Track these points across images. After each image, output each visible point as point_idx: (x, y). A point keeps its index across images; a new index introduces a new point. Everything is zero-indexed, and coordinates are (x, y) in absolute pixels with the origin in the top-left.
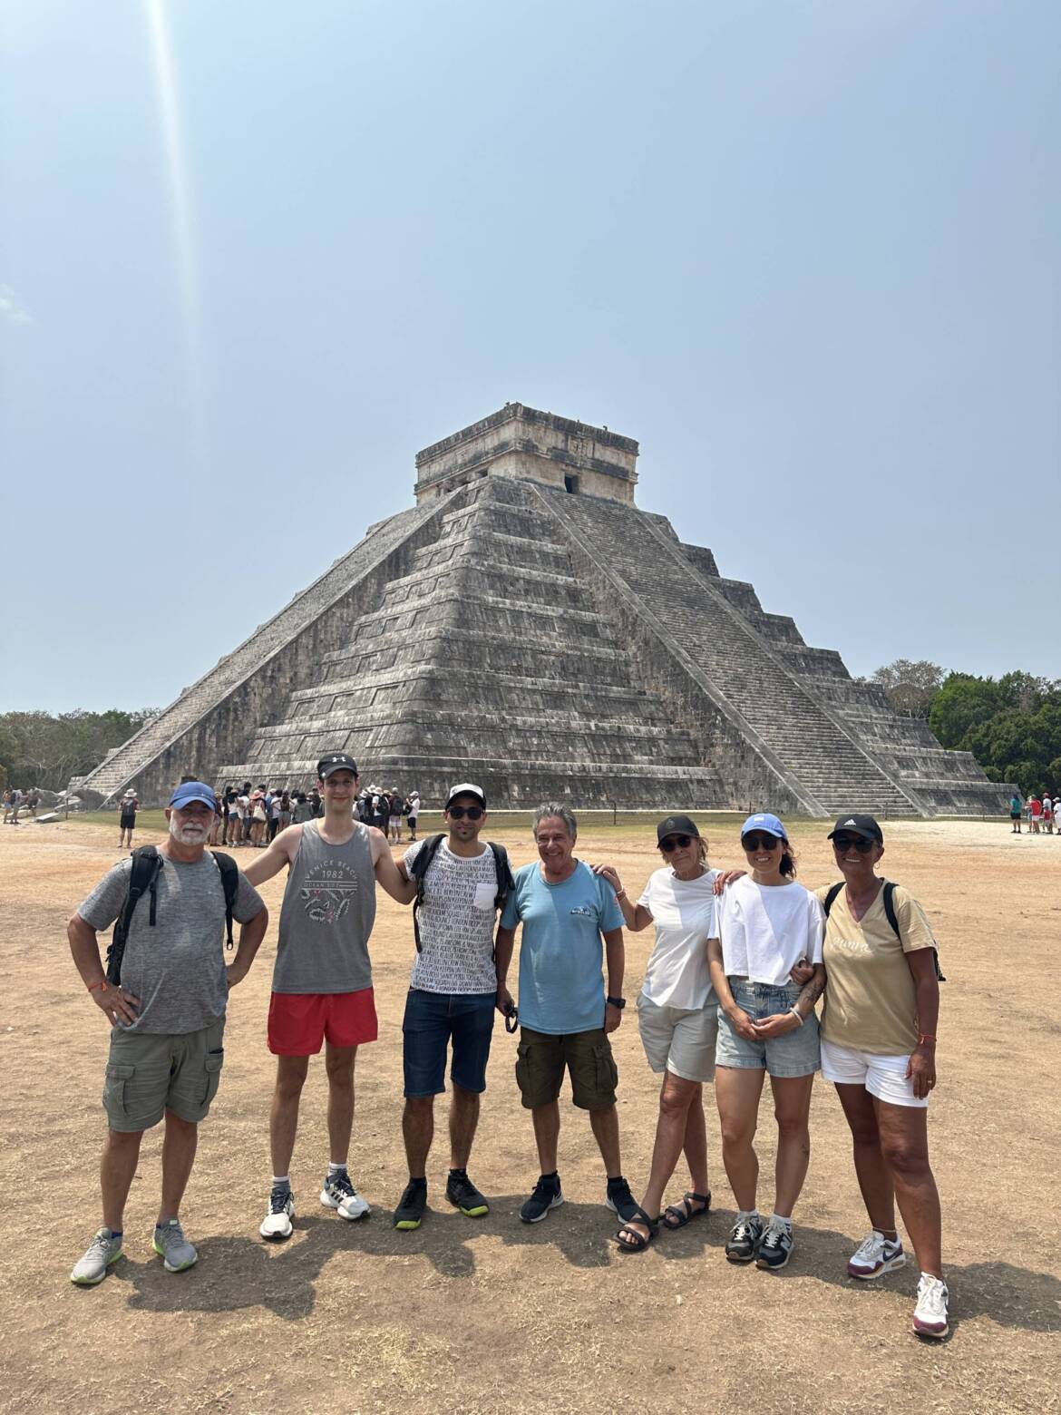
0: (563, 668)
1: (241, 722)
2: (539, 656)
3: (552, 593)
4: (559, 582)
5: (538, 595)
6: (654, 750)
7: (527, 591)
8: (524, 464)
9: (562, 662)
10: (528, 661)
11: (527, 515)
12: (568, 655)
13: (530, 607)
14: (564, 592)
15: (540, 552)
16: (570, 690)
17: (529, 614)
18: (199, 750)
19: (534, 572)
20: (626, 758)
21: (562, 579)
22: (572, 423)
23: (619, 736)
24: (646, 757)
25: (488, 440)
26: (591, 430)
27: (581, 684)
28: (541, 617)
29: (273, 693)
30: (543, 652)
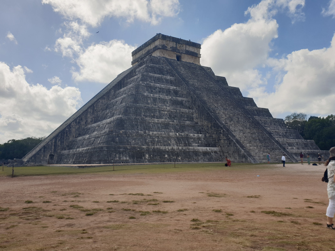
0: (170, 116)
1: (68, 136)
2: (161, 112)
3: (168, 92)
4: (171, 88)
5: (163, 92)
6: (200, 142)
7: (159, 92)
8: (162, 52)
9: (169, 114)
10: (157, 114)
11: (162, 68)
12: (172, 112)
13: (159, 96)
14: (172, 92)
15: (165, 79)
16: (171, 123)
17: (159, 99)
18: (55, 146)
19: (162, 85)
20: (190, 145)
21: (172, 88)
22: (178, 39)
23: (187, 138)
24: (196, 144)
25: (152, 46)
26: (185, 41)
27: (175, 121)
28: (163, 100)
29: (79, 127)
30: (163, 111)
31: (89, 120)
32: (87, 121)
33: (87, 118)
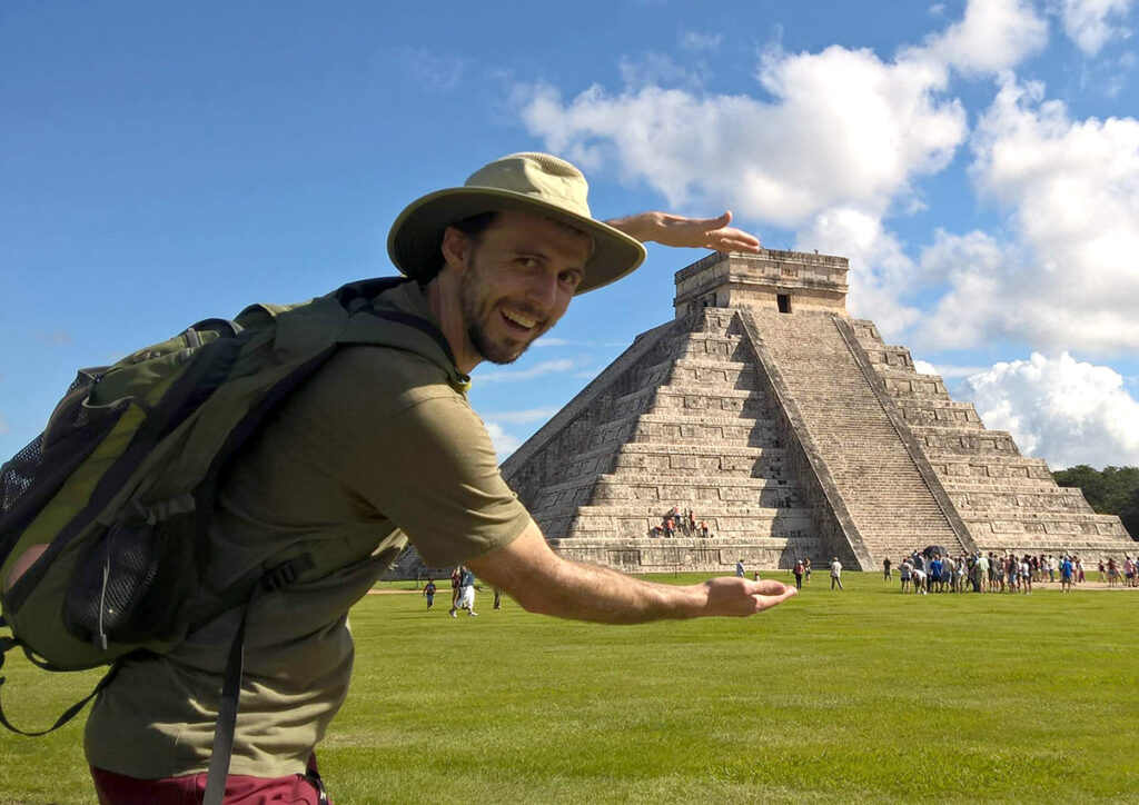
5: (717, 408)
7: (708, 406)
8: (739, 291)
11: (726, 340)
13: (702, 421)
17: (701, 426)
19: (717, 390)
22: (783, 253)
25: (715, 270)
31: (550, 471)
32: (545, 474)
33: (545, 468)
